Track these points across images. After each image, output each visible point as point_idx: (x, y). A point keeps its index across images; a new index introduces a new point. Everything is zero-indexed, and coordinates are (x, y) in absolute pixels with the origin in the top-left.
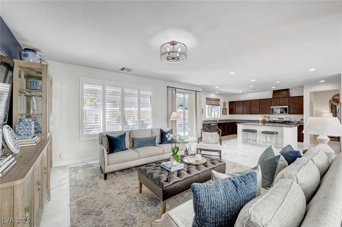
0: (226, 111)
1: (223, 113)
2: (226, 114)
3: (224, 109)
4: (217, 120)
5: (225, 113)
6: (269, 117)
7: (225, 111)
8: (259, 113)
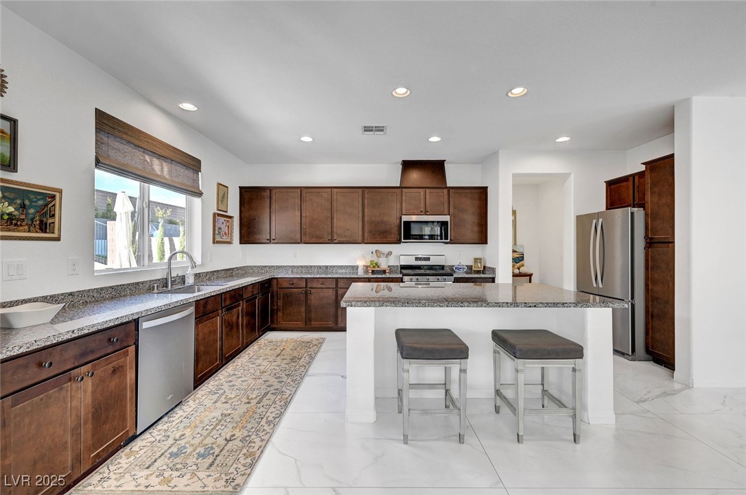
0: (230, 228)
1: (218, 238)
2: (230, 243)
3: (221, 215)
4: (183, 279)
5: (225, 238)
6: (390, 253)
7: (224, 229)
8: (360, 239)
